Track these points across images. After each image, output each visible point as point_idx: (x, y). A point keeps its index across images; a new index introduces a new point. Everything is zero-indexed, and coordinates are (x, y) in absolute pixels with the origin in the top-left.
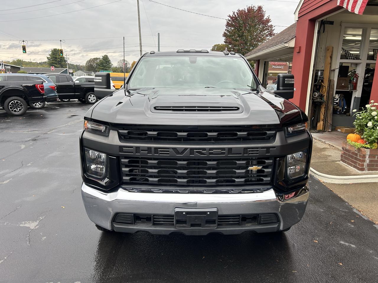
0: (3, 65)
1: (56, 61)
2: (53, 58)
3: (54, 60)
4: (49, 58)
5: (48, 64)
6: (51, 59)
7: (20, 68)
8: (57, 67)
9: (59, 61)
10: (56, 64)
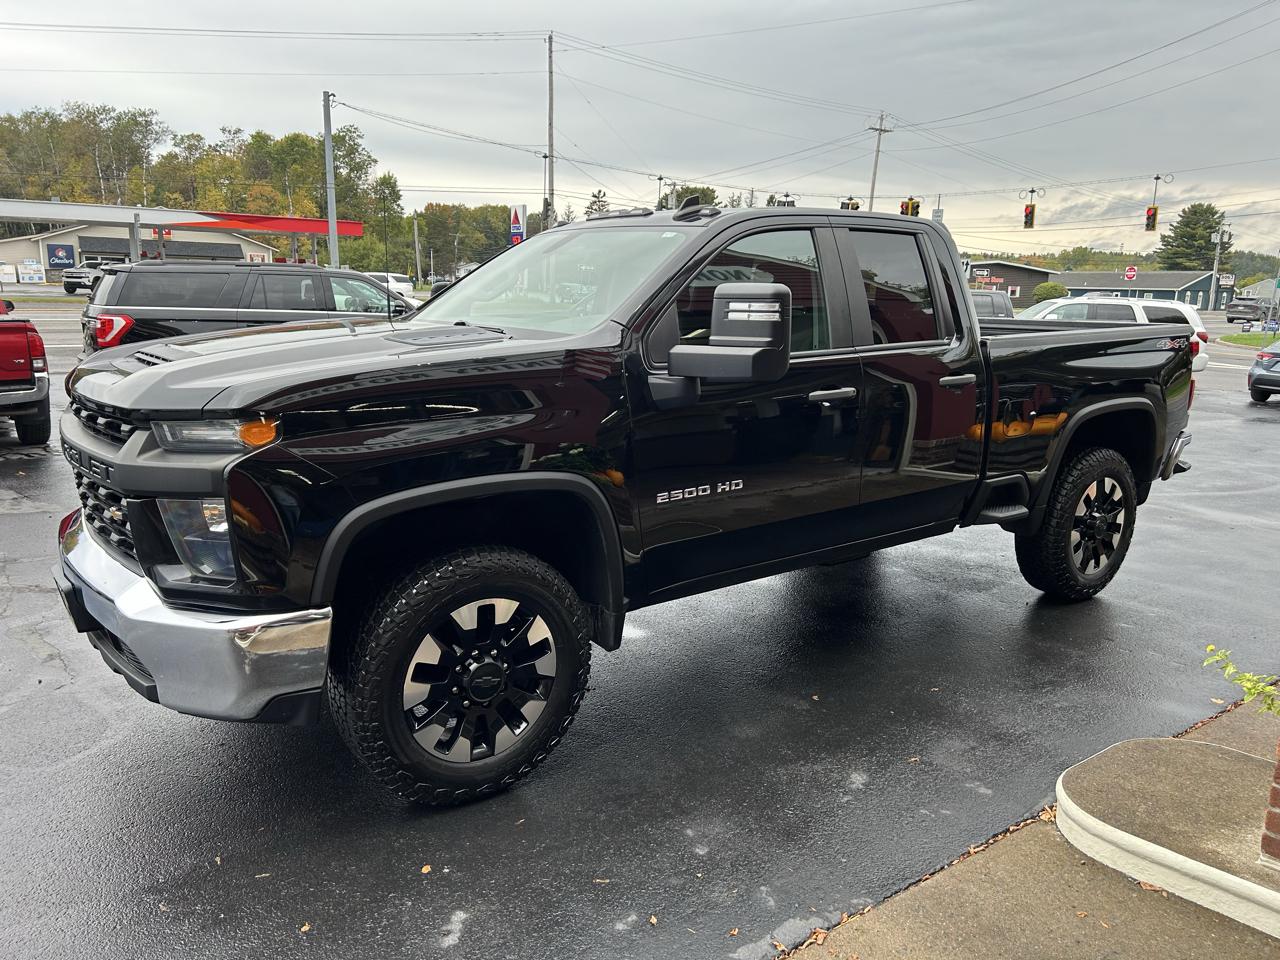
0: (969, 267)
1: (1191, 246)
2: (1182, 237)
3: (1183, 246)
4: (1169, 237)
5: (1158, 259)
6: (1175, 241)
7: (1047, 274)
8: (1190, 269)
9: (1201, 248)
10: (1187, 256)
